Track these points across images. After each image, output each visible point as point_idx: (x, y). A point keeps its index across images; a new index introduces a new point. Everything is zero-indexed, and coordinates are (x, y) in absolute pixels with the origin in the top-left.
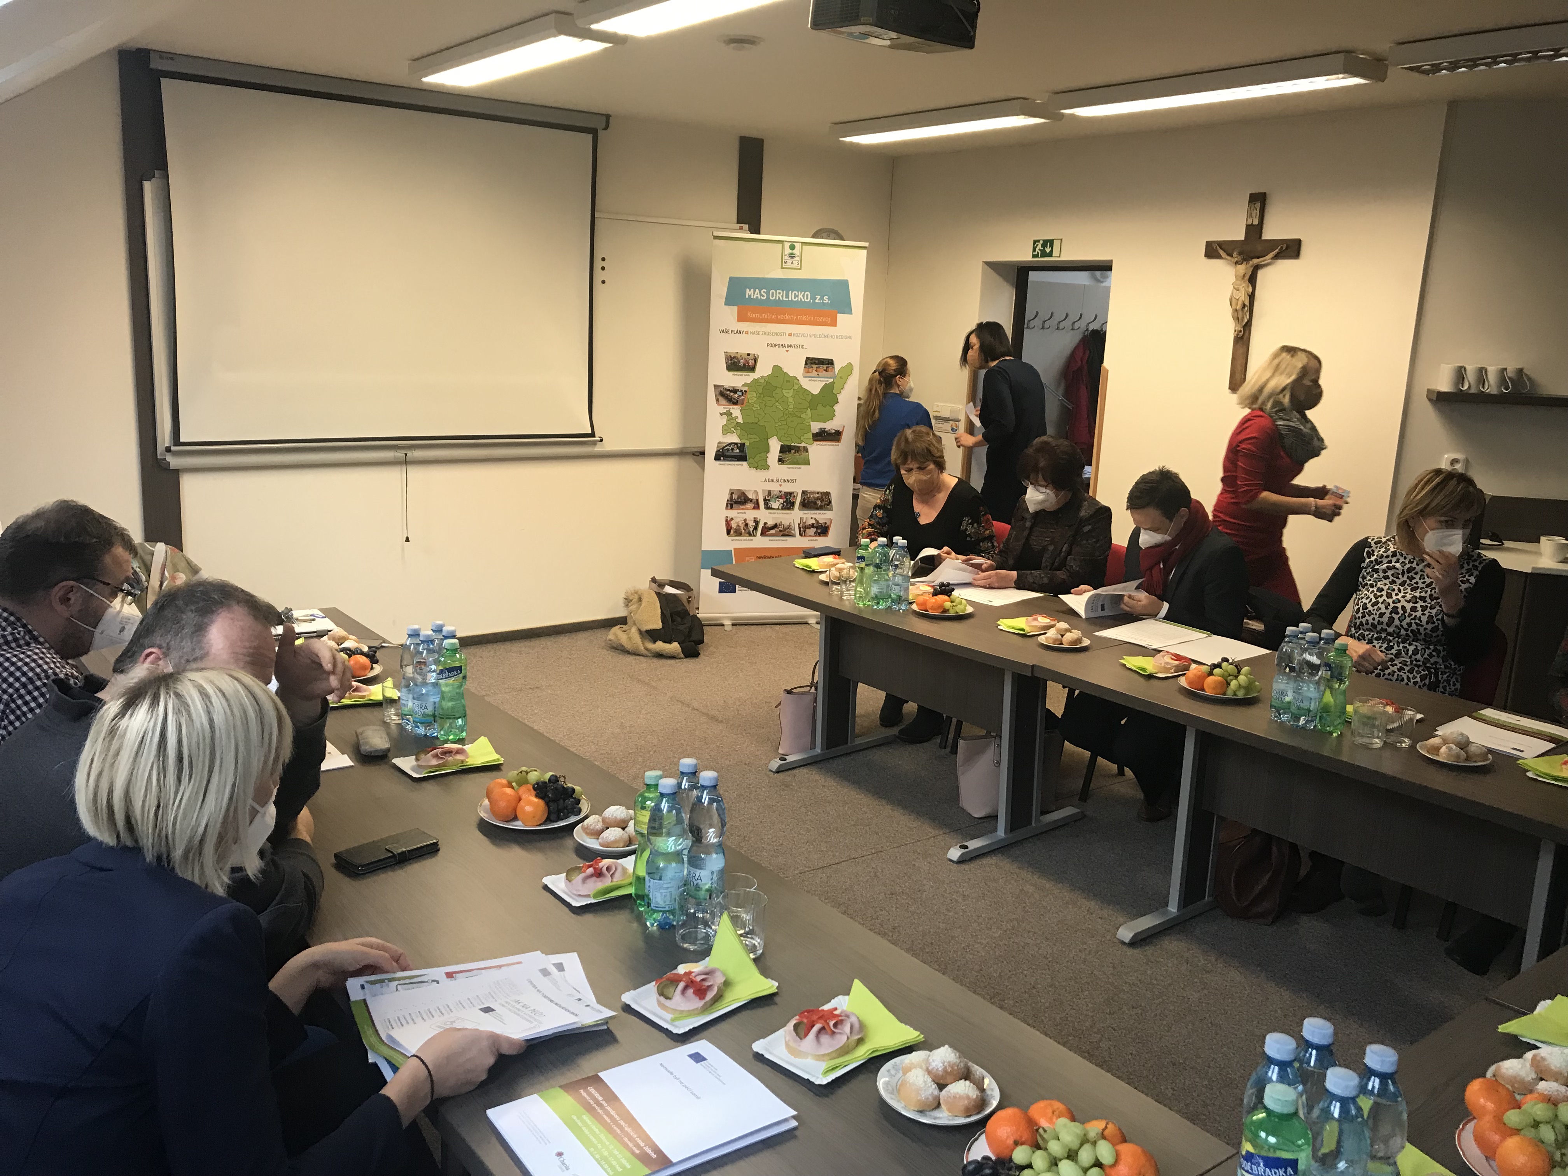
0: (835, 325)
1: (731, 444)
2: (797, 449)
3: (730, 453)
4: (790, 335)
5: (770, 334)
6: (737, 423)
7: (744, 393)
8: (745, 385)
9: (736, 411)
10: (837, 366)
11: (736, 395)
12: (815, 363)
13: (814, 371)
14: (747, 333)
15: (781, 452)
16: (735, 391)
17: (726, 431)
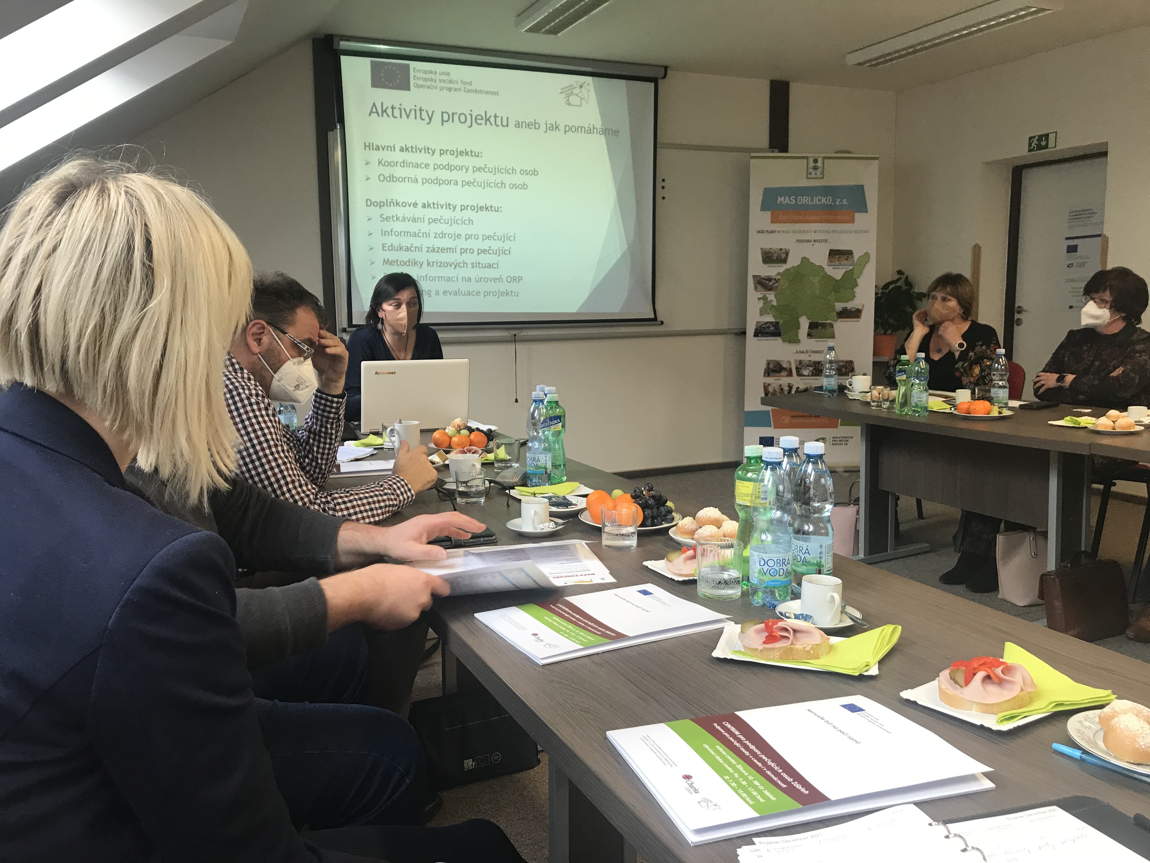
0: (853, 221)
1: (768, 322)
2: (824, 325)
3: (767, 330)
4: (815, 232)
5: (800, 232)
6: (772, 306)
7: (777, 281)
8: (778, 274)
9: (771, 296)
10: (856, 256)
11: (771, 283)
12: (837, 254)
13: (836, 261)
14: (779, 232)
15: (810, 327)
16: (769, 279)
17: (762, 312)
